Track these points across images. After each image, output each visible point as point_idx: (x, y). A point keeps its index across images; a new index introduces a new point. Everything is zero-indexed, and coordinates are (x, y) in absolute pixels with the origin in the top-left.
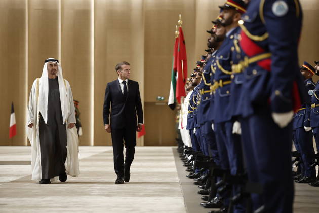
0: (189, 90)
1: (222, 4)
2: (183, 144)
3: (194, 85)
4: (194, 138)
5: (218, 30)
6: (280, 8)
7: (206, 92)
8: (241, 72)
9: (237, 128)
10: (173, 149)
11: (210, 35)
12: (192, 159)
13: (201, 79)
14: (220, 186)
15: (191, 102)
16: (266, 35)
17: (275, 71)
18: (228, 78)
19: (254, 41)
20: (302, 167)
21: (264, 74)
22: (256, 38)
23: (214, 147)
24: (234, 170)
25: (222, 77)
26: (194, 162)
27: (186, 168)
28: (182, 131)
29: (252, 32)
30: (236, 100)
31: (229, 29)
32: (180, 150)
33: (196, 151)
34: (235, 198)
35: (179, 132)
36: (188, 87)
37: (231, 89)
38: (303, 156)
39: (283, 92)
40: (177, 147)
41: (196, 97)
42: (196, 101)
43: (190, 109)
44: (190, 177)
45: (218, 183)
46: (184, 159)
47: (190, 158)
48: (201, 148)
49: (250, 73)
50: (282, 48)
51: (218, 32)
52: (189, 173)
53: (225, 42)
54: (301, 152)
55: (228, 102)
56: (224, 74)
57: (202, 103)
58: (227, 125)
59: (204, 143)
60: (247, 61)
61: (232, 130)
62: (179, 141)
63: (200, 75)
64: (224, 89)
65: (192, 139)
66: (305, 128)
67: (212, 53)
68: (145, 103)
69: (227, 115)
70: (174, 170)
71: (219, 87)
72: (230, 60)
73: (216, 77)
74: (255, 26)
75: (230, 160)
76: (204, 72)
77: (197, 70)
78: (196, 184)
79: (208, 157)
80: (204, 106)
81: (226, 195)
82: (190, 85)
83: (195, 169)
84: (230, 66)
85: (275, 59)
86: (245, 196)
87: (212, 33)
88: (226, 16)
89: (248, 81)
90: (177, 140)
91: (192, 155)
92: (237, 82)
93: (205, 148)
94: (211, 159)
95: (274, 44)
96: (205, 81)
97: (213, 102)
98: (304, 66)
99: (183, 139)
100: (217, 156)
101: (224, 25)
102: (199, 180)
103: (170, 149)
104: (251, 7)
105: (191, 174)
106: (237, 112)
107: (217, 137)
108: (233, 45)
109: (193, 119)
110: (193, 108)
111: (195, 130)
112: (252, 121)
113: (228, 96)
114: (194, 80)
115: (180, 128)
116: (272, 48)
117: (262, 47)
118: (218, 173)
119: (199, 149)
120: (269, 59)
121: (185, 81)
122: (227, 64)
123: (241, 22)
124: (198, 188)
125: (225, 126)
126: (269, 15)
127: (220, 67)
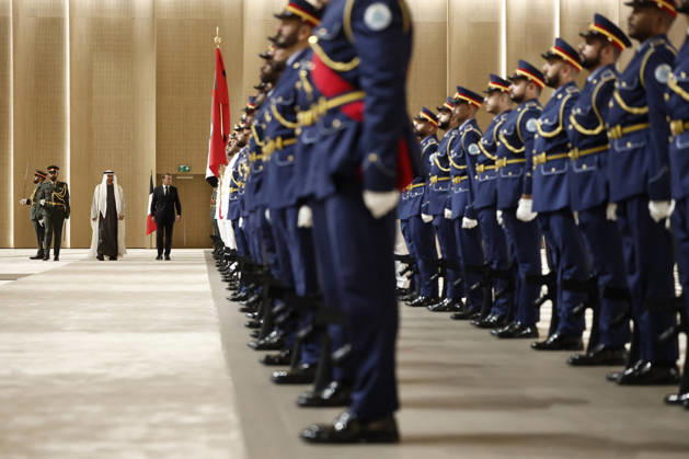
0: (231, 153)
1: (280, 11)
2: (223, 244)
3: (241, 144)
6: (378, 16)
7: (259, 157)
8: (313, 124)
9: (305, 216)
10: (206, 253)
12: (237, 269)
13: (251, 136)
14: (279, 313)
15: (236, 175)
16: (356, 62)
17: (371, 121)
18: (290, 134)
19: (334, 71)
20: (416, 279)
21: (352, 126)
22: (339, 66)
23: (271, 249)
24: (301, 288)
25: (281, 132)
26: (240, 274)
27: (227, 285)
28: (220, 222)
29: (333, 55)
30: (305, 170)
31: (292, 52)
32: (218, 255)
33: (242, 255)
34: (302, 333)
35: (215, 224)
36: (230, 149)
37: (296, 153)
38: (420, 263)
39: (383, 156)
40: (213, 250)
41: (242, 166)
42: (243, 171)
43: (233, 185)
44: (234, 300)
45: (277, 308)
46: (223, 269)
47: (233, 267)
49: (328, 125)
50: (380, 84)
51: (278, 55)
52: (232, 292)
53: (287, 74)
54: (417, 256)
55: (291, 175)
56: (284, 127)
57: (253, 176)
58: (289, 213)
59: (256, 242)
60: (325, 105)
61: (296, 219)
62: (216, 240)
63: (249, 128)
64: (284, 152)
65: (236, 236)
66: (424, 216)
67: (266, 93)
70: (207, 288)
71: (277, 148)
73: (272, 132)
74: (338, 47)
76: (255, 123)
77: (244, 121)
78: (243, 310)
79: (261, 267)
80: (256, 180)
81: (289, 328)
83: (241, 285)
84: (295, 114)
85: (370, 100)
87: (268, 58)
89: (324, 138)
90: (212, 236)
91: (236, 263)
92: (306, 140)
93: (257, 250)
94: (266, 269)
95: (368, 76)
96: (257, 139)
98: (423, 115)
99: (222, 237)
100: (276, 263)
101: (284, 47)
102: (247, 304)
103: (201, 252)
104: (329, 15)
105: (235, 294)
106: (307, 191)
108: (298, 79)
109: (238, 202)
111: (241, 220)
113: (291, 166)
114: (240, 137)
115: (217, 217)
116: (365, 82)
117: (350, 82)
118: (277, 292)
119: (247, 252)
120: (359, 101)
121: (225, 138)
122: (289, 112)
123: (313, 40)
124: (247, 318)
125: (286, 214)
126: (359, 26)
127: (279, 115)
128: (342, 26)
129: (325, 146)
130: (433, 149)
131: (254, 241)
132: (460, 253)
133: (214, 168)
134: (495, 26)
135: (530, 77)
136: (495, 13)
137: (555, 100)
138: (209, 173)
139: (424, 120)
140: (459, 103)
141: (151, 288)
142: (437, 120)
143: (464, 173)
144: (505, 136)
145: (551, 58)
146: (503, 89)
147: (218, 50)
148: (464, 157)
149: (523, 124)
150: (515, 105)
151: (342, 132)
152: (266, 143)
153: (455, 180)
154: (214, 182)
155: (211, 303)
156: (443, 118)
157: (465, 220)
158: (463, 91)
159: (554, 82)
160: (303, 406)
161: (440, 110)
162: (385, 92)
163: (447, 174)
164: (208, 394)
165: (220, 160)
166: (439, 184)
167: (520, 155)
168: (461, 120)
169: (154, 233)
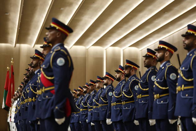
5: (32, 69)
11: (27, 71)
49: (45, 97)
127: (32, 90)
128: (50, 65)
134: (102, 59)
136: (102, 55)
137: (119, 85)
139: (80, 90)
140: (91, 85)
144: (102, 97)
146: (101, 81)
147: (12, 66)
148: (92, 103)
149: (108, 93)
153: (89, 110)
156: (85, 90)
157: (92, 123)
159: (119, 79)
161: (84, 87)
166: (83, 111)
167: (107, 103)
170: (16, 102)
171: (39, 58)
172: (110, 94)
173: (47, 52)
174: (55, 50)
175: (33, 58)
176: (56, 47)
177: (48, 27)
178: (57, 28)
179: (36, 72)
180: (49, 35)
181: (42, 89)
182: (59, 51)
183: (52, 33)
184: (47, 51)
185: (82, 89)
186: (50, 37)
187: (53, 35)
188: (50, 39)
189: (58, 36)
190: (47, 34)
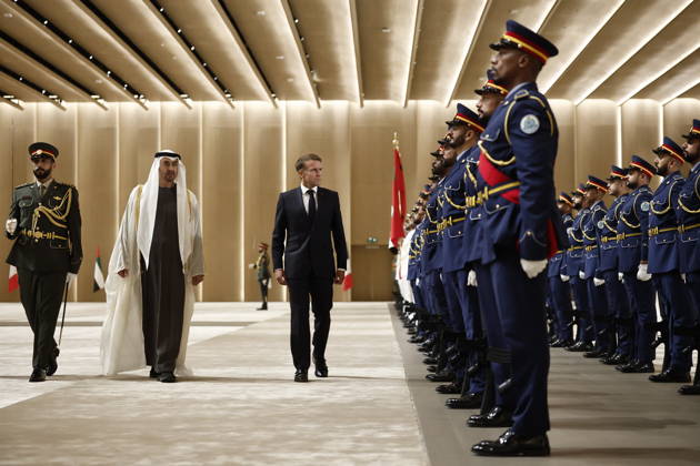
0: (408, 229)
1: (451, 120)
2: (402, 299)
3: (417, 222)
4: (417, 291)
5: (447, 152)
6: (530, 124)
7: (431, 232)
8: (477, 206)
10: (389, 305)
11: (435, 158)
12: (415, 319)
15: (413, 245)
16: (513, 159)
18: (461, 214)
19: (496, 166)
20: (556, 326)
21: (510, 207)
22: (500, 163)
24: (470, 333)
27: (406, 330)
28: (400, 282)
29: (495, 155)
30: (471, 241)
31: (460, 151)
32: (399, 307)
33: (419, 307)
34: (471, 369)
35: (396, 283)
36: (408, 225)
37: (465, 228)
38: (558, 313)
39: (536, 231)
40: (394, 303)
41: (419, 239)
42: (419, 243)
43: (411, 254)
44: (413, 342)
45: (449, 349)
46: (403, 318)
47: (411, 317)
48: (426, 304)
50: (533, 176)
51: (447, 154)
53: (456, 167)
54: (556, 307)
55: (461, 245)
56: (456, 208)
57: (428, 246)
58: (459, 275)
60: (488, 192)
61: (466, 281)
62: (396, 295)
64: (454, 228)
65: (413, 292)
66: (562, 276)
68: (353, 247)
69: (460, 262)
70: (392, 332)
71: (448, 225)
72: (462, 190)
73: (445, 213)
74: (499, 148)
75: (465, 319)
76: (429, 206)
77: (419, 204)
78: (420, 350)
79: (435, 316)
80: (429, 250)
82: (411, 222)
83: (419, 331)
84: (464, 198)
85: (525, 188)
86: (484, 366)
88: (456, 134)
89: (489, 217)
90: (394, 293)
92: (472, 218)
95: (524, 171)
96: (430, 218)
97: (441, 245)
98: (562, 198)
99: (402, 293)
101: (453, 146)
102: (424, 346)
103: (385, 305)
104: (492, 123)
105: (413, 338)
107: (446, 289)
108: (465, 172)
109: (416, 267)
110: (415, 252)
111: (418, 280)
112: (495, 270)
113: (461, 237)
114: (416, 216)
115: (397, 278)
116: (520, 175)
117: (509, 175)
119: (423, 305)
121: (403, 217)
122: (458, 196)
123: (480, 143)
124: (423, 356)
125: (457, 275)
126: (516, 132)
127: (449, 200)
128: (502, 133)
129: (489, 222)
130: (570, 224)
131: (430, 297)
132: (591, 304)
133: (394, 241)
134: (611, 130)
135: (642, 168)
136: (613, 119)
137: (664, 184)
138: (391, 245)
139: (563, 202)
140: (590, 188)
141: (348, 333)
142: (572, 202)
143: (595, 243)
144: (624, 216)
145: (660, 152)
146: (622, 177)
148: (594, 231)
149: (638, 205)
150: (631, 191)
151: (502, 213)
152: (440, 221)
153: (587, 249)
154: (395, 251)
155: (396, 344)
156: (577, 200)
157: (596, 280)
158: (593, 179)
159: (663, 172)
160: (472, 425)
161: (574, 194)
162: (536, 183)
163: (581, 244)
164: (396, 416)
165: (399, 234)
166: (575, 252)
167: (638, 230)
168: (591, 202)
169: (349, 291)
170: (413, 232)
171: (467, 123)
172: (644, 206)
173: (491, 105)
174: (516, 97)
175: (453, 124)
176: (518, 91)
177: (498, 43)
178: (520, 44)
179: (458, 158)
180: (500, 63)
181: (483, 192)
182: (527, 98)
183: (505, 57)
184: (488, 102)
185: (569, 199)
186: (501, 68)
187: (508, 62)
188: (503, 73)
189: (521, 65)
190: (494, 60)
